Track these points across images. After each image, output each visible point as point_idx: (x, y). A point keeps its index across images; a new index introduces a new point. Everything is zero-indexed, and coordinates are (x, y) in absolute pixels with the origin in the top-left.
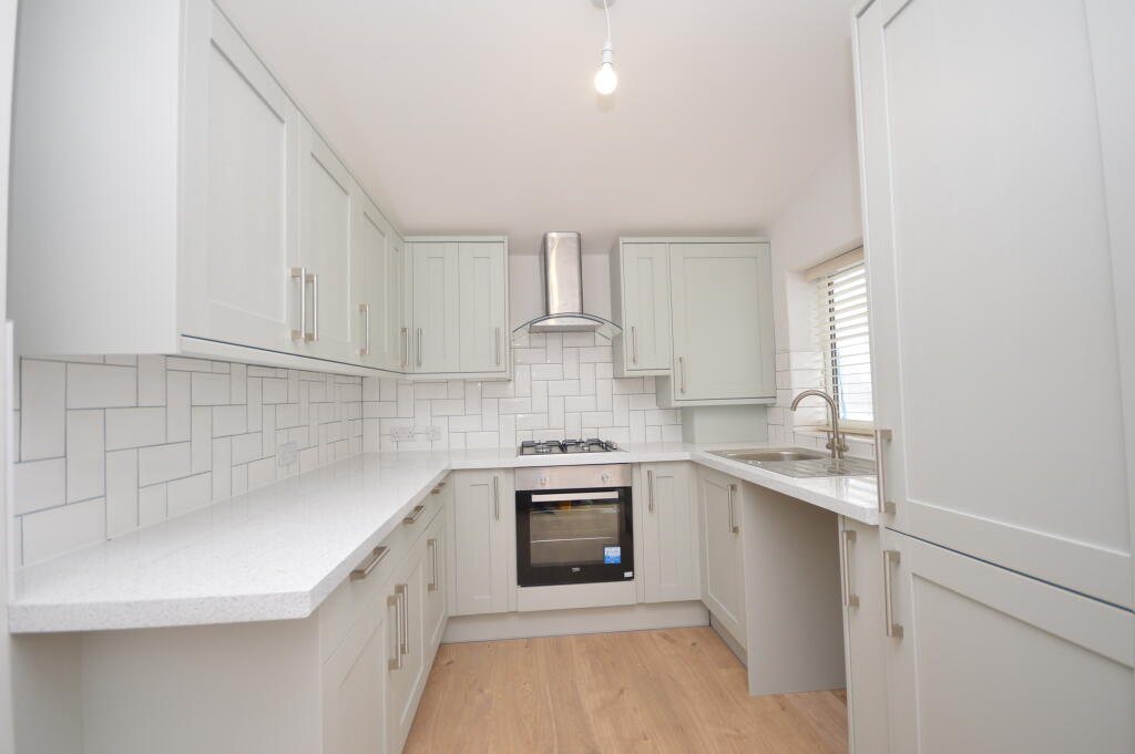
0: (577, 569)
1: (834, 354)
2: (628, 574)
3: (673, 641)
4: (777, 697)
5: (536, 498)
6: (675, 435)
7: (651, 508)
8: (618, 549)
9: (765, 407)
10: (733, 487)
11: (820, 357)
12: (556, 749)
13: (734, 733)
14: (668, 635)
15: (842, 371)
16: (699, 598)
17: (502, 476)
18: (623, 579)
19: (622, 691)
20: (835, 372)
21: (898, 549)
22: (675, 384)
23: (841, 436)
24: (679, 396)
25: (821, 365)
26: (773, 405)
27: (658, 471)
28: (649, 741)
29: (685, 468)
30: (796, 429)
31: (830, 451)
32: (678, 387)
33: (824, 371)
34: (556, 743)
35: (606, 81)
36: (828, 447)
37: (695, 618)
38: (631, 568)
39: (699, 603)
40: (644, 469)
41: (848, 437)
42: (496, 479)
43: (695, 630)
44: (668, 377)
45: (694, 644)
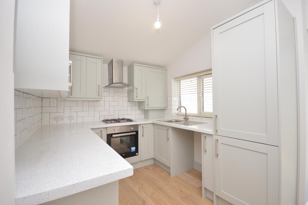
0: (124, 155)
1: (180, 98)
2: (137, 154)
3: (148, 169)
4: (176, 176)
5: (114, 136)
6: (142, 116)
7: (143, 136)
8: (135, 148)
9: (164, 109)
10: (168, 129)
11: (177, 98)
12: (134, 204)
13: (171, 186)
14: (146, 168)
15: (182, 102)
16: (153, 157)
17: (103, 130)
18: (136, 155)
19: (142, 184)
20: (180, 102)
21: (217, 139)
22: (146, 103)
23: (187, 116)
24: (147, 107)
25: (177, 100)
26: (166, 109)
27: (145, 126)
28: (155, 194)
29: (151, 125)
30: (173, 115)
31: (185, 120)
32: (147, 104)
33: (178, 102)
34: (133, 202)
35: (158, 25)
36: (184, 119)
37: (152, 162)
38: (138, 152)
39: (153, 158)
40: (141, 126)
41: (189, 117)
42: (101, 131)
43: (152, 165)
44: (144, 101)
45: (153, 169)
